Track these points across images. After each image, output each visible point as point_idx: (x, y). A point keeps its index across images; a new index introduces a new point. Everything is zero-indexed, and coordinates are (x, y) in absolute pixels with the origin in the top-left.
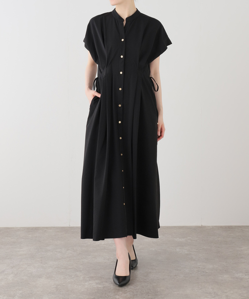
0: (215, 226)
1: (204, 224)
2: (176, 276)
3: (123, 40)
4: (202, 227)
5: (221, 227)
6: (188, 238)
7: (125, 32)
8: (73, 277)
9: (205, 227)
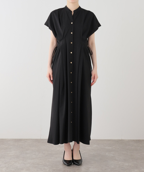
0: (130, 140)
1: (123, 139)
2: (105, 170)
3: (72, 23)
4: (122, 140)
5: (134, 140)
6: (113, 147)
7: (73, 19)
8: (42, 169)
9: (124, 140)
